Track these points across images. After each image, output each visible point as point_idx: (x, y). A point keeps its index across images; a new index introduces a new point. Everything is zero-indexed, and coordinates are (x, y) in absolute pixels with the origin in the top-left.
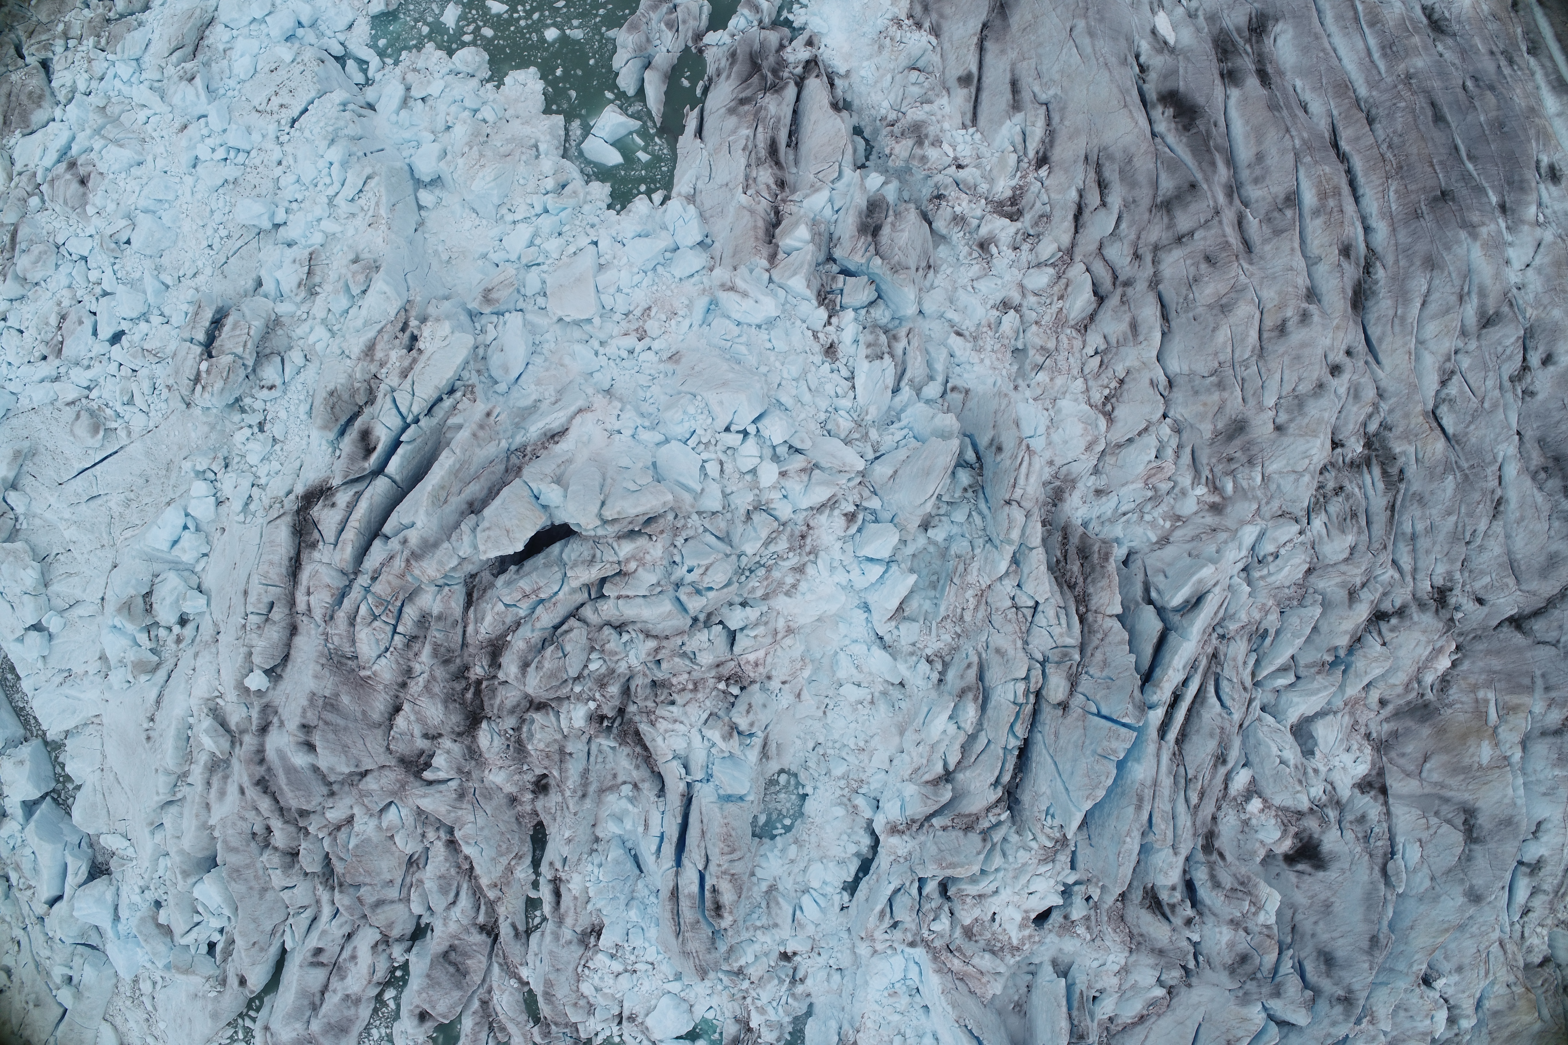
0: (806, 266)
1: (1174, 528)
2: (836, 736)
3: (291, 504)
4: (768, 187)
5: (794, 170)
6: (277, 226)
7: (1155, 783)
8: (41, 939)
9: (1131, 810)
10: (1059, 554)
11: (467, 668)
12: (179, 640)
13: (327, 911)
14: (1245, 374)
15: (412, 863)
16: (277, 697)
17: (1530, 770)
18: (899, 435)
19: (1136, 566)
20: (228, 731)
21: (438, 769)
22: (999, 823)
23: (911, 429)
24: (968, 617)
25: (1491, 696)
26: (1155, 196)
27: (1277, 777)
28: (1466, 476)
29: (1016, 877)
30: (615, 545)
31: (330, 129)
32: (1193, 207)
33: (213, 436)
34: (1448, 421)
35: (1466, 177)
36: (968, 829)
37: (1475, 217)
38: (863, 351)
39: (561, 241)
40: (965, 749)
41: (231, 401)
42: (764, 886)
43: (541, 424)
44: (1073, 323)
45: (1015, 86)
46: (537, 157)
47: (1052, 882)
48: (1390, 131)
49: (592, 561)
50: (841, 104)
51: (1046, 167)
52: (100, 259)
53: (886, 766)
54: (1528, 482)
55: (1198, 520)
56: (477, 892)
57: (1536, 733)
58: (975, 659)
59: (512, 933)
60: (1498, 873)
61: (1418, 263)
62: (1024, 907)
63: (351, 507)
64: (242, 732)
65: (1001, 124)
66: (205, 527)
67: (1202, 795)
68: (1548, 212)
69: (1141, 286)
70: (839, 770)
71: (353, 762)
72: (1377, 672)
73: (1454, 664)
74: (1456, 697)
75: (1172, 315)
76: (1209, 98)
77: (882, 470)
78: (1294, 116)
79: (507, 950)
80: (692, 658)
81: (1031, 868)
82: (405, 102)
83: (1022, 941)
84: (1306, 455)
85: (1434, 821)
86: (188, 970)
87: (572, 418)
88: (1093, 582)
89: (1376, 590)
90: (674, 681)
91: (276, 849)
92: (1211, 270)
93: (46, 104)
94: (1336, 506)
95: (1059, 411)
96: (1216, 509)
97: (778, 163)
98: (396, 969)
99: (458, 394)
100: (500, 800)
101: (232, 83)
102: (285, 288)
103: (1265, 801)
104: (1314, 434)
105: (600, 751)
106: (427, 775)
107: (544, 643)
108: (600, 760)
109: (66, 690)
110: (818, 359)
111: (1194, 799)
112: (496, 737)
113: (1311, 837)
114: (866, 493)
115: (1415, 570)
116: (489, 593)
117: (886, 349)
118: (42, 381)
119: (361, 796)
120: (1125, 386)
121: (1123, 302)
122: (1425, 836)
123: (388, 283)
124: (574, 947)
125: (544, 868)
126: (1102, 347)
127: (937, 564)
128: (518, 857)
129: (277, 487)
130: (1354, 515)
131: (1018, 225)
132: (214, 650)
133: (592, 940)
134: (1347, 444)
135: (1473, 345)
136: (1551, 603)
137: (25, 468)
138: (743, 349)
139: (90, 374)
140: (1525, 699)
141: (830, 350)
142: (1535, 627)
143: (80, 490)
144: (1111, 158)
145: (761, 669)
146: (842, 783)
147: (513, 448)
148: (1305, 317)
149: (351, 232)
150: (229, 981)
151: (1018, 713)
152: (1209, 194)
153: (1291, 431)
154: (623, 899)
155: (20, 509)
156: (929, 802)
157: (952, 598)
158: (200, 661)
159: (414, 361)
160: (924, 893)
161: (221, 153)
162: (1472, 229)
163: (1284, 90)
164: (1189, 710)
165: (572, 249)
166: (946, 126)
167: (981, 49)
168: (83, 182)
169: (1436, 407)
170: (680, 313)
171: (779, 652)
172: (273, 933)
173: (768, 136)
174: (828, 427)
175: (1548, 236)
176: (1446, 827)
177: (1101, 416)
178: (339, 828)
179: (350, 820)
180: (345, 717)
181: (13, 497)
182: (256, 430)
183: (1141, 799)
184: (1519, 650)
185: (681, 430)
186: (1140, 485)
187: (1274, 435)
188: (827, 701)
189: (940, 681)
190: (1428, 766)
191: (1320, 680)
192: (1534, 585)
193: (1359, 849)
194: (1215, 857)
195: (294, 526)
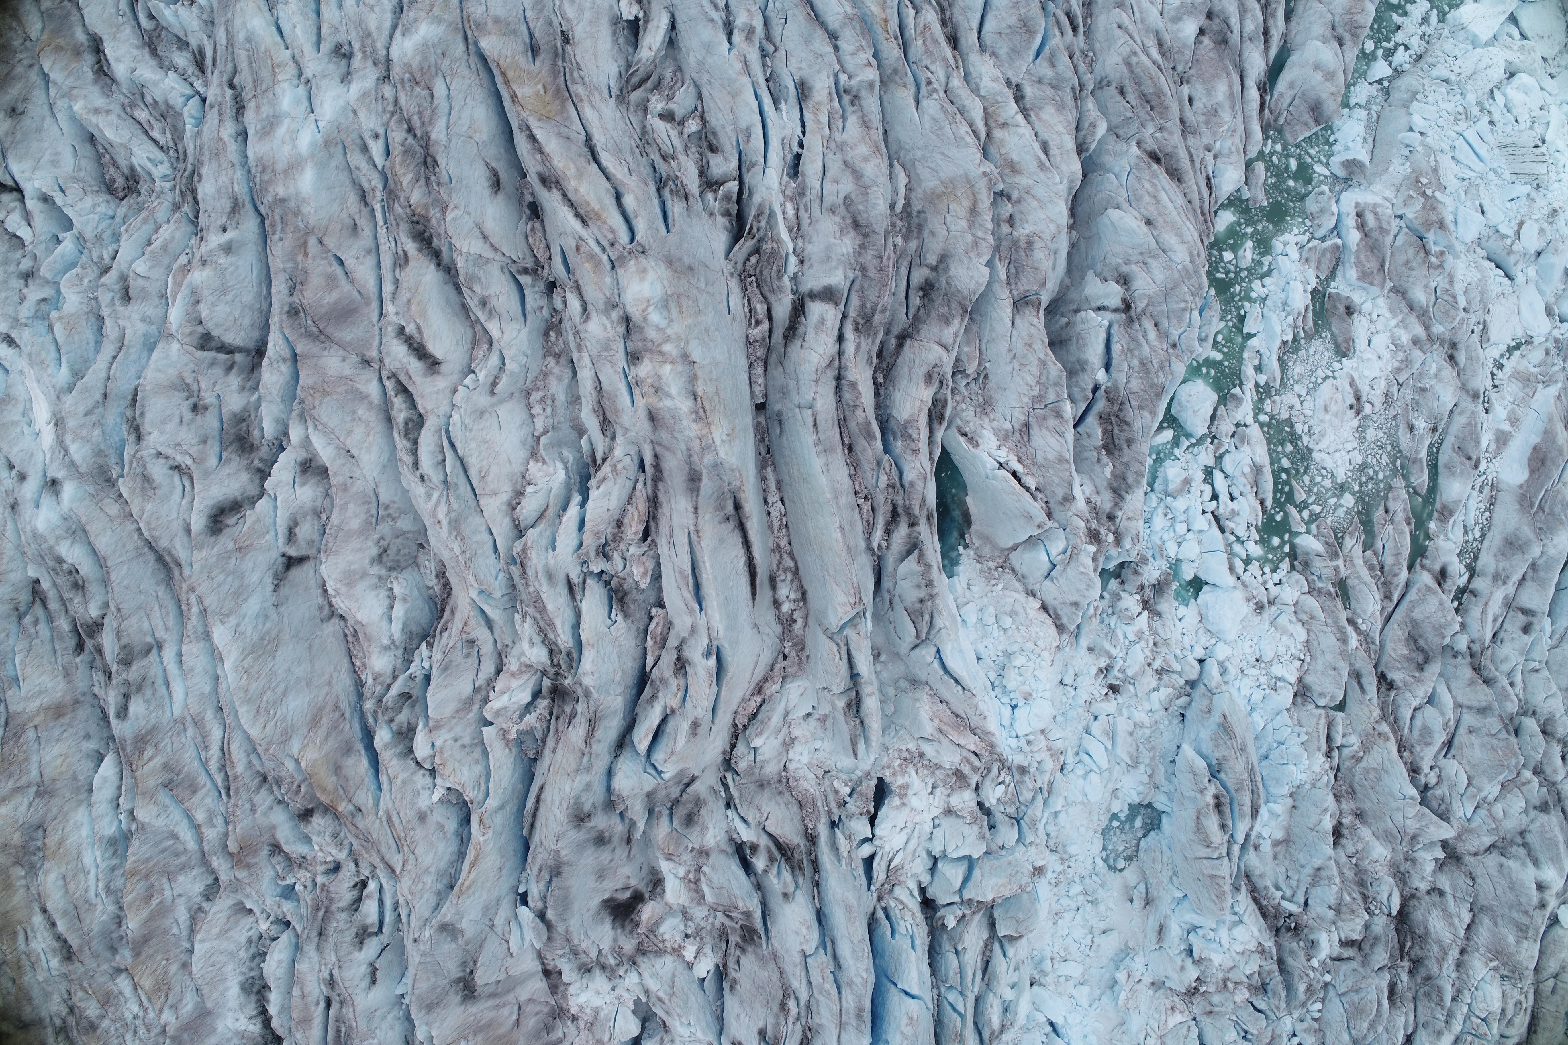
11: (1412, 974)
56: (1396, 727)
59: (1364, 682)
71: (1504, 869)
79: (1367, 659)
81: (909, 858)
100: (1375, 825)
103: (680, 958)
111: (792, 1003)
112: (1385, 901)
113: (623, 927)
119: (1496, 828)
124: (1317, 688)
145: (1171, 1005)
171: (1157, 1026)
180: (1511, 919)
190: (515, 1017)
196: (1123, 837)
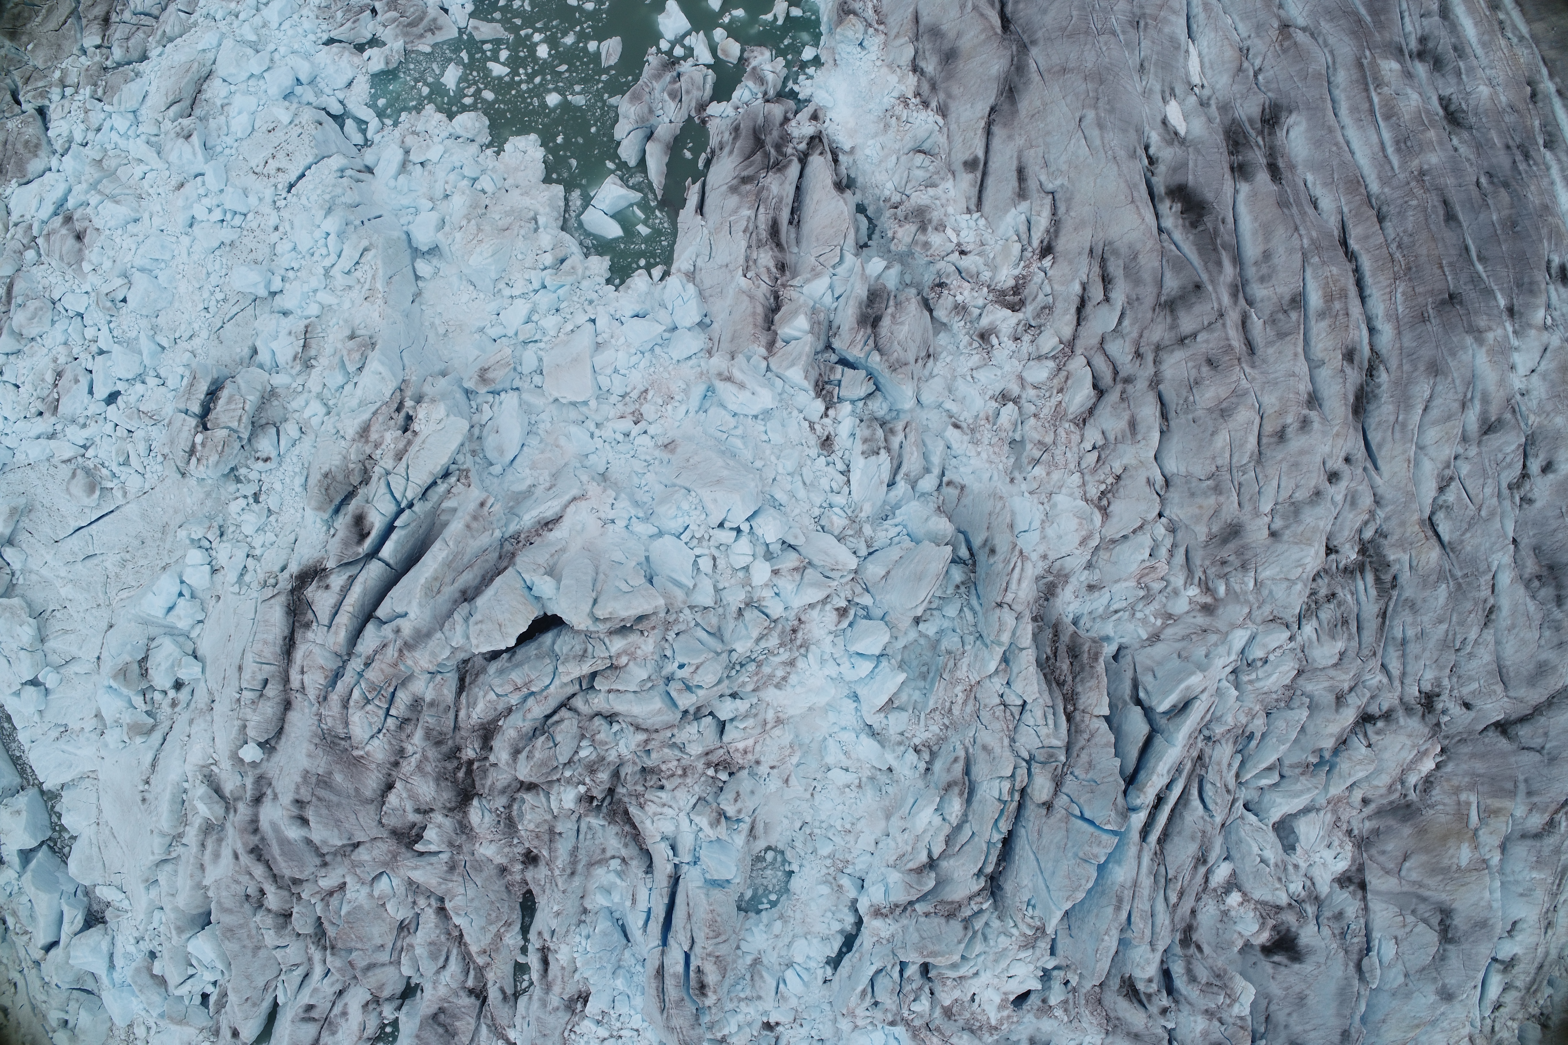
0: (804, 358)
1: (1165, 626)
2: (823, 818)
3: (285, 582)
4: (768, 270)
5: (795, 250)
6: (274, 294)
7: (1135, 884)
8: (38, 983)
9: (1110, 910)
10: (1049, 651)
11: (459, 749)
12: (174, 704)
13: (318, 971)
14: (1242, 479)
15: (402, 927)
16: (272, 768)
17: (1508, 871)
18: (893, 532)
19: (1126, 661)
20: (222, 797)
21: (430, 842)
22: (981, 911)
23: (905, 527)
24: (956, 711)
25: (1473, 799)
26: (1159, 295)
27: (1257, 874)
28: (1459, 585)
29: (996, 961)
30: (607, 641)
31: (327, 197)
32: (1198, 309)
33: (209, 503)
34: (1444, 529)
35: (1475, 279)
36: (950, 916)
37: (1482, 322)
38: (859, 447)
39: (558, 318)
40: (949, 840)
41: (227, 470)
42: (749, 960)
43: (534, 513)
44: (1071, 417)
45: (1021, 174)
46: (536, 230)
47: (1031, 967)
48: (1400, 230)
49: (583, 656)
50: (844, 181)
51: (1050, 257)
52: (95, 316)
53: (872, 848)
54: (1521, 591)
55: (1189, 620)
56: (466, 958)
57: (1517, 835)
58: (962, 754)
59: (500, 996)
60: (1471, 973)
61: (1422, 368)
62: (1003, 989)
63: (345, 591)
64: (236, 799)
65: (1007, 211)
66: (200, 594)
67: (1181, 894)
68: (1556, 314)
69: (1141, 384)
70: (825, 850)
71: (346, 835)
72: (1361, 775)
73: (1438, 766)
74: (1438, 798)
75: (1172, 415)
76: (1218, 193)
77: (874, 570)
78: (1303, 214)
79: (495, 1013)
80: (682, 748)
81: (1011, 953)
82: (404, 166)
83: (1001, 1022)
84: (1299, 564)
85: (1410, 919)
86: (182, 1021)
87: (566, 506)
88: (1082, 681)
89: (1364, 695)
90: (664, 767)
91: (269, 911)
92: (1212, 373)
93: (42, 153)
94: (1327, 613)
95: (1054, 506)
96: (1208, 609)
97: (779, 245)
98: (385, 1025)
99: (453, 479)
100: (490, 871)
101: (229, 140)
102: (281, 360)
103: (1245, 894)
104: (1309, 543)
105: (589, 828)
106: (418, 847)
107: (535, 733)
108: (589, 836)
109: (61, 744)
110: (814, 452)
111: (1173, 899)
112: (487, 813)
113: (1288, 930)
114: (858, 590)
115: (1404, 674)
116: (482, 678)
117: (882, 444)
118: (38, 437)
119: (354, 866)
120: (1122, 483)
121: (1122, 399)
122: (1400, 933)
123: (383, 363)
124: (560, 1014)
125: (532, 936)
126: (1100, 443)
127: (927, 655)
128: (508, 924)
129: (272, 560)
130: (1345, 622)
131: (1020, 315)
132: (209, 718)
133: (579, 1006)
134: (1342, 550)
135: (1473, 451)
136: (1537, 710)
137: (21, 524)
138: (738, 443)
139: (86, 433)
140: (1507, 803)
141: (827, 443)
142: (1521, 733)
143: (76, 549)
144: (1116, 253)
145: (750, 756)
146: (828, 862)
147: (507, 535)
148: (1305, 424)
149: (347, 305)
150: (222, 1032)
151: (1002, 811)
152: (1214, 296)
153: (1285, 538)
154: (609, 968)
155: (16, 566)
156: (913, 891)
157: (941, 693)
158: (194, 729)
159: (409, 443)
160: (906, 975)
161: (217, 215)
162: (1478, 334)
163: (1295, 185)
164: (1173, 811)
165: (569, 327)
166: (950, 210)
167: (988, 133)
168: (79, 237)
169: (1433, 513)
170: (677, 398)
171: (768, 741)
172: (265, 988)
173: (770, 217)
174: (823, 523)
175: (1555, 340)
176: (1421, 927)
177: (1096, 511)
178: (331, 894)
179: (342, 887)
180: (338, 794)
181: (9, 553)
182: (251, 500)
183: (1120, 900)
184: (1503, 755)
185: (676, 525)
186: (1132, 583)
187: (1269, 541)
188: (815, 783)
189: (928, 769)
190: (1407, 864)
191: (1305, 782)
192: (1522, 692)
193: (1334, 946)
194: (1193, 950)
195: (288, 606)
196: (765, 882)
